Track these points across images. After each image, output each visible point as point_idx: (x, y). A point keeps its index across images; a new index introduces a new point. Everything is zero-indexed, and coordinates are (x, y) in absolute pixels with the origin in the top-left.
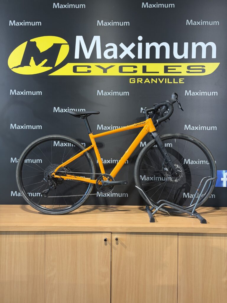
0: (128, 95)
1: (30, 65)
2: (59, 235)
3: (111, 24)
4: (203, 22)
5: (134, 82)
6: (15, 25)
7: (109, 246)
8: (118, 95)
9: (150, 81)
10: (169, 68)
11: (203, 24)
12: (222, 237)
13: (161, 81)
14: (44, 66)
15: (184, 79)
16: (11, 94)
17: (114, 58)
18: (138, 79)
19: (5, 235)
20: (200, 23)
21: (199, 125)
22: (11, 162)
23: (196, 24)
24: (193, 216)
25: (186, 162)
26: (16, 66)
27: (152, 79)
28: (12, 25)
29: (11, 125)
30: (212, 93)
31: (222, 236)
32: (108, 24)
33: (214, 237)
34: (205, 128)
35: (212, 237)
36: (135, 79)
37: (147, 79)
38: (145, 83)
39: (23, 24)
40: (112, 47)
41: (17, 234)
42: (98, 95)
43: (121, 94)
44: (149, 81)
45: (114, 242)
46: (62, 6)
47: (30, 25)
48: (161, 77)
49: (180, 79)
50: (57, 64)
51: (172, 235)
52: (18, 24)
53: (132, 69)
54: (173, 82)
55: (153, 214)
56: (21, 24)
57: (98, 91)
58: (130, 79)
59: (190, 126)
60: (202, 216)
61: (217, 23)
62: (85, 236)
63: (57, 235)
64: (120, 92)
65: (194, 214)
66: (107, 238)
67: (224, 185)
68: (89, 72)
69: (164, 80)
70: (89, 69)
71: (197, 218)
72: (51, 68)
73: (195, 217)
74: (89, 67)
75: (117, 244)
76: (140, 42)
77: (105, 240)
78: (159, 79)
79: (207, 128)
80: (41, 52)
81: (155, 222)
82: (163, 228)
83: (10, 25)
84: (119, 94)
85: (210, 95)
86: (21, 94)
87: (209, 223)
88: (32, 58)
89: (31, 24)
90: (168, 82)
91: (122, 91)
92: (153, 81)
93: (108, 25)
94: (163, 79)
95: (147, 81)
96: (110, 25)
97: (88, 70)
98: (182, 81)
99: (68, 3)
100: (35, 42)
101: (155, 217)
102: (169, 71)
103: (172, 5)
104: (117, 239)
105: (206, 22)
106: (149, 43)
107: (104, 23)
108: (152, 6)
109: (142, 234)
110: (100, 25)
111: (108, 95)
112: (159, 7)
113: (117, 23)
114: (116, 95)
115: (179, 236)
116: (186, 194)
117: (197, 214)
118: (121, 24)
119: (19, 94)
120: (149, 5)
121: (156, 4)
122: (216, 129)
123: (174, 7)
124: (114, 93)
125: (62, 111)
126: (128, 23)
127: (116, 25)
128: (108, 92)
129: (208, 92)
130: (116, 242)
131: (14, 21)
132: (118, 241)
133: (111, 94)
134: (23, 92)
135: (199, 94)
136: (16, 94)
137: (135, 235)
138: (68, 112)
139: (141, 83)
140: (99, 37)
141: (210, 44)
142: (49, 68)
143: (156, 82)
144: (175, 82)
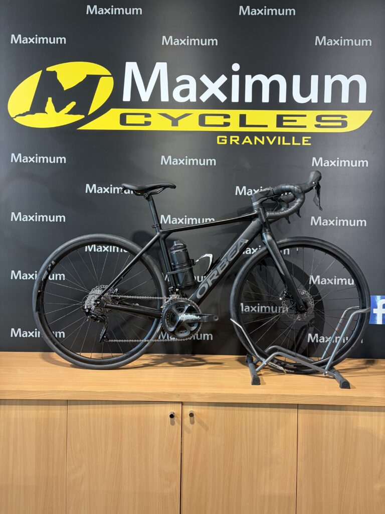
0: (215, 164)
1: (46, 111)
2: (91, 406)
3: (186, 42)
4: (345, 40)
5: (224, 142)
6: (20, 42)
7: (177, 426)
8: (197, 164)
9: (253, 141)
10: (285, 118)
11: (344, 45)
13: (271, 140)
14: (69, 113)
15: (310, 138)
16: (12, 161)
17: (191, 101)
18: (231, 137)
20: (339, 42)
21: (337, 218)
22: (12, 278)
23: (331, 44)
24: (327, 375)
25: (313, 281)
26: (22, 113)
27: (256, 138)
28: (16, 42)
29: (13, 214)
30: (359, 162)
31: (375, 411)
32: (180, 42)
34: (345, 222)
36: (226, 137)
37: (247, 137)
38: (243, 143)
39: (35, 42)
40: (186, 82)
42: (162, 164)
43: (202, 162)
44: (250, 141)
45: (187, 419)
46: (102, 11)
47: (47, 42)
48: (271, 135)
49: (304, 138)
50: (91, 111)
51: (288, 408)
52: (25, 41)
53: (221, 120)
54: (291, 143)
55: (257, 369)
56: (31, 40)
57: (163, 157)
58: (218, 137)
59: (320, 218)
60: (344, 376)
61: (369, 42)
62: (136, 408)
63: (87, 406)
64: (200, 160)
65: (329, 372)
66: (175, 412)
67: (379, 321)
68: (148, 123)
69: (277, 140)
70: (148, 119)
71: (334, 378)
73: (331, 377)
74: (148, 115)
75: (192, 422)
76: (236, 73)
77: (172, 416)
78: (268, 137)
79: (349, 223)
80: (65, 89)
81: (260, 384)
82: (272, 395)
83: (12, 42)
84: (199, 162)
85: (356, 165)
86: (29, 162)
87: (355, 388)
88: (50, 99)
89: (49, 40)
90: (284, 143)
91: (202, 157)
92: (257, 141)
93: (181, 44)
94: (275, 137)
95: (247, 140)
96: (185, 44)
97: (145, 122)
98: (307, 141)
99: (112, 6)
100: (55, 71)
101: (261, 375)
102: (285, 124)
103: (290, 10)
104: (191, 415)
105: (348, 41)
106: (250, 76)
107: (173, 41)
108: (257, 12)
109: (237, 407)
110: (167, 44)
111: (179, 164)
112: (268, 14)
113: (197, 41)
114: (193, 164)
115: (300, 411)
116: (313, 336)
117: (334, 372)
118: (204, 43)
119: (27, 161)
120: (251, 11)
121: (264, 9)
122: (365, 225)
123: (294, 14)
124: (190, 160)
125: (101, 190)
126: (215, 42)
127: (195, 44)
128: (180, 160)
129: (352, 161)
130: (190, 419)
131: (20, 36)
132: (194, 418)
133: (184, 162)
134: (34, 157)
135: (336, 163)
136: (21, 161)
137: (224, 408)
138: (111, 192)
139: (238, 143)
140: (165, 64)
141: (355, 77)
142: (79, 117)
143: (263, 143)
144: (295, 142)
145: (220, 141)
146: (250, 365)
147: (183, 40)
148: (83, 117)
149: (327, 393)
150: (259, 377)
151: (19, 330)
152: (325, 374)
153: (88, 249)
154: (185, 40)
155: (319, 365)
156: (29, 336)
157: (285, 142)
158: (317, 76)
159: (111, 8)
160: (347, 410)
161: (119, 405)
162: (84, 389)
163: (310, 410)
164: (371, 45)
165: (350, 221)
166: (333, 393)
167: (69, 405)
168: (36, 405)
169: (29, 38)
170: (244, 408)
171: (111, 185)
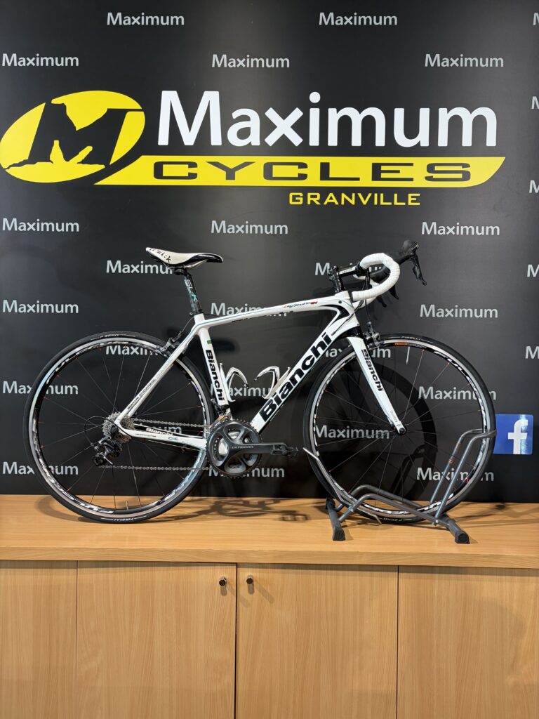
0: (286, 232)
1: (51, 159)
2: (110, 569)
3: (245, 63)
4: (466, 60)
5: (299, 201)
6: (15, 65)
7: (230, 596)
8: (262, 232)
9: (339, 199)
10: (383, 168)
11: (466, 65)
13: (365, 199)
14: (83, 162)
15: (418, 195)
16: (4, 229)
17: (253, 144)
18: (309, 195)
20: (459, 62)
21: (457, 306)
22: (4, 392)
23: (448, 65)
24: (437, 526)
25: (424, 395)
26: (17, 162)
27: (344, 196)
28: (9, 64)
29: (5, 302)
30: (487, 228)
32: (237, 63)
34: (469, 312)
35: (480, 576)
36: (301, 194)
37: (331, 195)
38: (325, 203)
39: (35, 64)
40: (246, 118)
41: (11, 568)
42: (213, 232)
43: (269, 230)
44: (335, 201)
45: (244, 588)
46: (129, 20)
47: (52, 64)
48: (364, 191)
49: (410, 195)
50: (114, 159)
51: (384, 571)
52: (23, 62)
53: (295, 171)
54: (393, 202)
55: (340, 519)
56: (31, 62)
57: (214, 223)
58: (291, 195)
59: (433, 307)
60: (461, 526)
61: (499, 62)
62: (173, 571)
63: (105, 569)
64: (266, 226)
65: (441, 521)
66: (227, 577)
67: (517, 450)
68: (192, 176)
69: (372, 198)
70: (193, 170)
71: (448, 529)
72: (102, 167)
73: (444, 527)
74: (192, 165)
75: (251, 591)
76: (315, 106)
77: (222, 583)
78: (360, 195)
79: (474, 313)
80: (77, 129)
81: (344, 539)
82: (362, 553)
83: (4, 64)
84: (264, 229)
85: (483, 233)
86: (28, 229)
87: (477, 543)
88: (56, 143)
89: (55, 62)
90: (382, 203)
91: (269, 222)
92: (345, 199)
93: (238, 66)
94: (370, 195)
95: (331, 198)
96: (244, 66)
97: (189, 174)
98: (415, 199)
100: (63, 104)
101: (346, 526)
102: (383, 175)
103: (390, 18)
104: (250, 581)
105: (471, 60)
106: (335, 110)
107: (228, 62)
108: (344, 21)
109: (313, 569)
110: (219, 65)
111: (237, 232)
112: (360, 23)
113: (260, 62)
114: (256, 232)
115: (401, 575)
116: (424, 471)
117: (447, 521)
118: (270, 64)
119: (25, 229)
120: (335, 19)
121: (353, 16)
122: (496, 316)
123: (396, 23)
124: (251, 227)
125: (127, 269)
126: (285, 62)
127: (258, 66)
128: (237, 226)
129: (477, 228)
130: (248, 587)
131: (14, 55)
132: (253, 585)
133: (244, 229)
134: (34, 224)
135: (455, 230)
136: (16, 229)
137: (295, 571)
138: (142, 272)
139: (318, 203)
140: (216, 94)
141: (481, 111)
142: (98, 168)
143: (353, 202)
144: (398, 201)
145: (294, 200)
146: (332, 513)
147: (241, 60)
149: (438, 550)
150: (344, 529)
151: (15, 464)
152: (435, 524)
153: (111, 350)
154: (244, 60)
156: (28, 473)
157: (384, 201)
158: (428, 109)
159: (141, 16)
160: (467, 574)
161: (150, 568)
162: (100, 545)
163: (416, 574)
164: (502, 65)
165: (476, 310)
166: (446, 550)
167: (80, 568)
168: (34, 568)
169: (28, 59)
170: (323, 571)
171: (142, 262)
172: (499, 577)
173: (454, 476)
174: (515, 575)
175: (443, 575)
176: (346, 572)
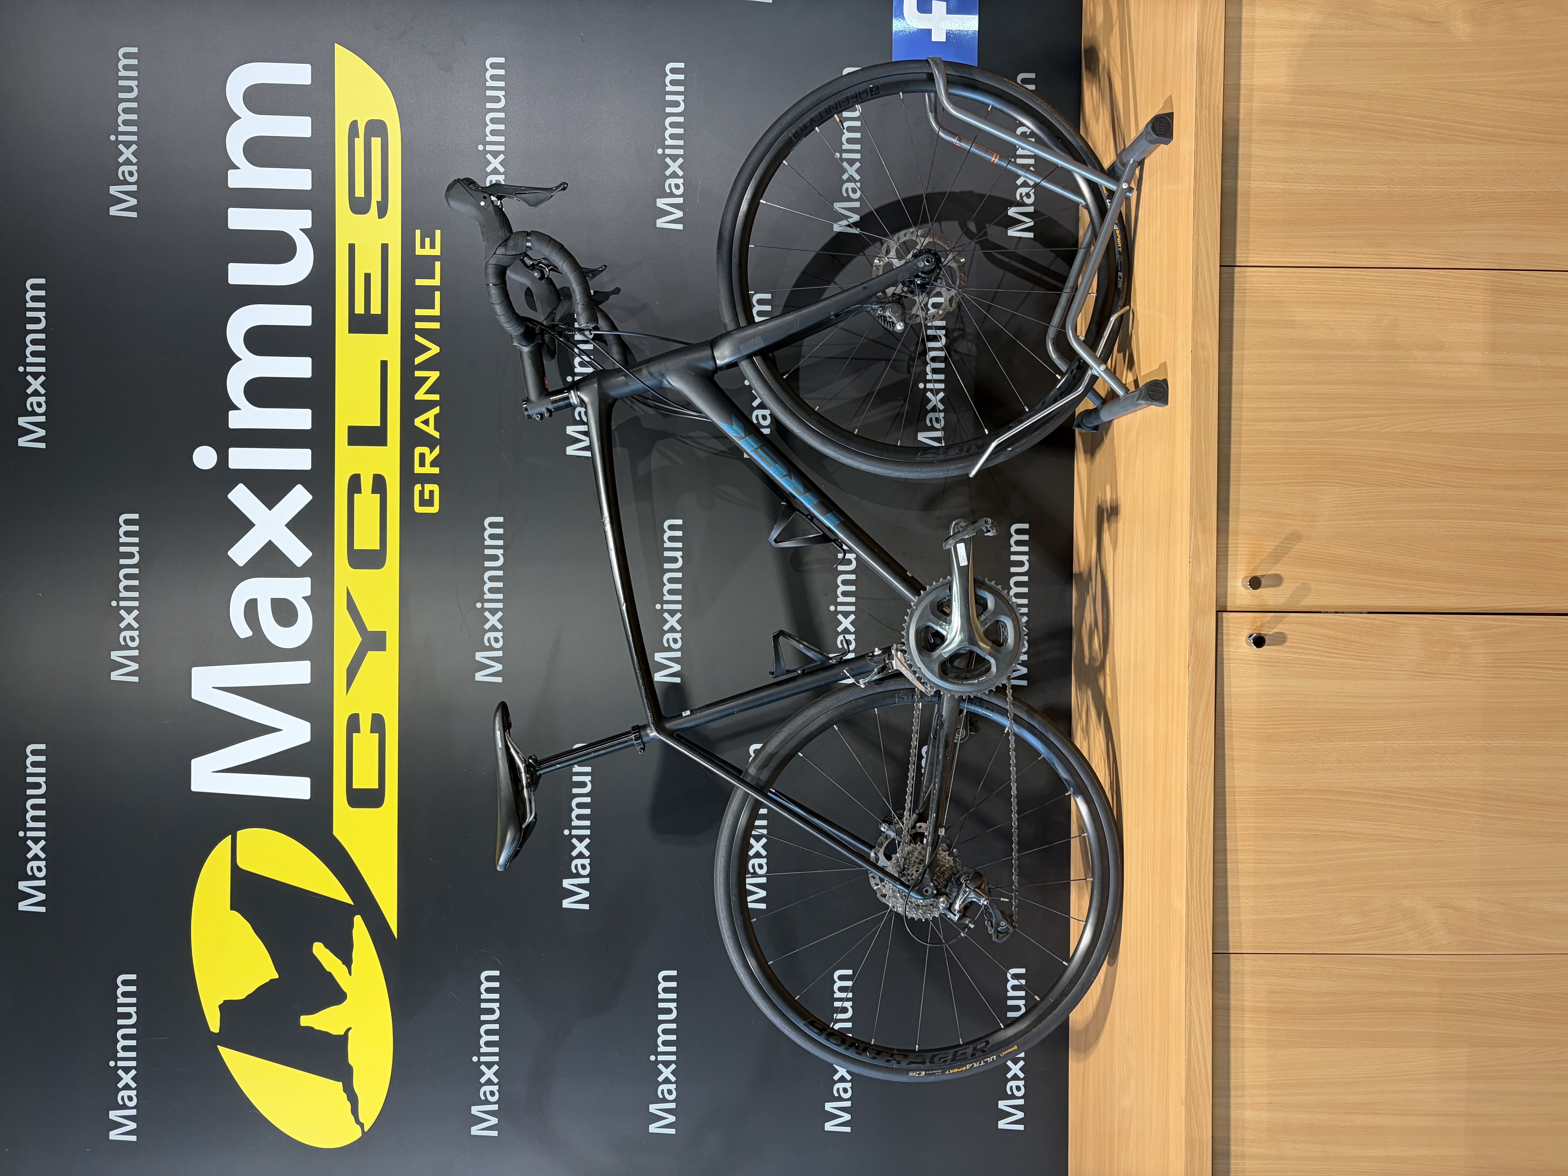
0: (500, 519)
1: (342, 1033)
2: (1230, 883)
3: (129, 610)
4: (122, 128)
5: (431, 493)
6: (133, 1112)
7: (1286, 625)
8: (500, 573)
9: (427, 406)
10: (360, 309)
11: (134, 129)
12: (1244, 40)
13: (428, 349)
14: (347, 961)
15: (418, 233)
16: (495, 1133)
17: (308, 593)
18: (418, 470)
19: (1232, 1161)
20: (128, 145)
21: (660, 151)
22: (848, 1129)
23: (134, 168)
24: (1133, 185)
25: (851, 221)
26: (348, 1105)
27: (420, 395)
28: (133, 1126)
29: (653, 1128)
30: (490, 83)
31: (1240, 37)
32: (129, 627)
33: (1243, 82)
34: (673, 125)
35: (1243, 92)
36: (418, 488)
37: (418, 422)
39: (127, 1070)
40: (251, 607)
41: (1228, 1096)
42: (499, 680)
43: (495, 558)
44: (431, 415)
45: (1268, 596)
46: (37, 867)
47: (133, 1031)
48: (409, 349)
49: (419, 251)
50: (341, 895)
51: (1232, 297)
52: (128, 1096)
53: (367, 501)
54: (434, 288)
55: (1120, 392)
56: (127, 1079)
57: (479, 676)
58: (418, 509)
59: (661, 203)
60: (1133, 135)
61: (127, 56)
62: (1235, 748)
63: (1230, 893)
64: (487, 564)
65: (1124, 178)
66: (1247, 633)
67: (970, 23)
68: (378, 724)
69: (424, 333)
71: (1141, 163)
72: (358, 920)
73: (1137, 172)
74: (353, 724)
75: (1277, 580)
76: (223, 458)
77: (1259, 641)
78: (418, 360)
79: (675, 115)
80: (276, 976)
81: (1165, 381)
82: (1195, 342)
83: (133, 1138)
84: (494, 568)
85: (501, 94)
86: (496, 1080)
87: (1170, 97)
88: (306, 1021)
89: (127, 1026)
90: (436, 312)
91: (480, 558)
92: (428, 392)
93: (136, 625)
94: (418, 338)
95: (426, 422)
96: (136, 613)
97: (373, 731)
98: (427, 240)
99: (21, 834)
100: (221, 1007)
101: (1136, 382)
102: (376, 309)
103: (31, 293)
104: (1255, 583)
105: (123, 117)
106: (232, 414)
107: (127, 647)
108: (36, 393)
109: (1229, 449)
110: (135, 666)
111: (500, 627)
112: (42, 360)
113: (127, 577)
114: (500, 585)
115: (1240, 259)
116: (1015, 222)
117: (1124, 165)
118: (131, 555)
119: (495, 1088)
120: (34, 413)
121: (26, 373)
122: (681, 65)
123: (42, 281)
124: (488, 596)
125: (581, 864)
126: (127, 522)
127: (136, 583)
128: (487, 626)
129: (489, 105)
130: (1267, 586)
131: (113, 1115)
132: (1263, 576)
133: (493, 612)
134: (483, 1068)
135: (495, 154)
136: (495, 1107)
137: (1232, 487)
138: (587, 832)
139: (437, 451)
140: (197, 672)
141: (235, 97)
142: (360, 930)
143: (434, 376)
144: (433, 277)
145: (430, 503)
146: (1104, 416)
147: (123, 619)
148: (358, 921)
149: (1188, 182)
150: (1141, 384)
151: (1002, 1105)
152: (1130, 189)
153: (756, 899)
154: (122, 612)
155: (1103, 210)
156: (1022, 1075)
157: (432, 307)
158: (231, 211)
159: (26, 838)
160: (1238, 120)
161: (1228, 799)
162: (1180, 905)
163: (1239, 229)
164: (135, 50)
165: (669, 110)
166: (1187, 162)
167: (1227, 947)
168: (1228, 1046)
169: (121, 1085)
170: (1233, 428)
171: (566, 832)
172: (1243, 50)
173: (1025, 149)
174: (1240, 18)
175: (1241, 170)
176: (1235, 377)
